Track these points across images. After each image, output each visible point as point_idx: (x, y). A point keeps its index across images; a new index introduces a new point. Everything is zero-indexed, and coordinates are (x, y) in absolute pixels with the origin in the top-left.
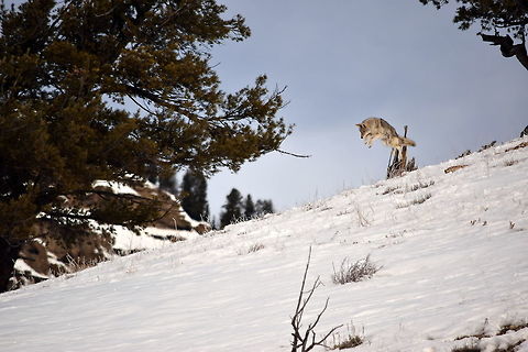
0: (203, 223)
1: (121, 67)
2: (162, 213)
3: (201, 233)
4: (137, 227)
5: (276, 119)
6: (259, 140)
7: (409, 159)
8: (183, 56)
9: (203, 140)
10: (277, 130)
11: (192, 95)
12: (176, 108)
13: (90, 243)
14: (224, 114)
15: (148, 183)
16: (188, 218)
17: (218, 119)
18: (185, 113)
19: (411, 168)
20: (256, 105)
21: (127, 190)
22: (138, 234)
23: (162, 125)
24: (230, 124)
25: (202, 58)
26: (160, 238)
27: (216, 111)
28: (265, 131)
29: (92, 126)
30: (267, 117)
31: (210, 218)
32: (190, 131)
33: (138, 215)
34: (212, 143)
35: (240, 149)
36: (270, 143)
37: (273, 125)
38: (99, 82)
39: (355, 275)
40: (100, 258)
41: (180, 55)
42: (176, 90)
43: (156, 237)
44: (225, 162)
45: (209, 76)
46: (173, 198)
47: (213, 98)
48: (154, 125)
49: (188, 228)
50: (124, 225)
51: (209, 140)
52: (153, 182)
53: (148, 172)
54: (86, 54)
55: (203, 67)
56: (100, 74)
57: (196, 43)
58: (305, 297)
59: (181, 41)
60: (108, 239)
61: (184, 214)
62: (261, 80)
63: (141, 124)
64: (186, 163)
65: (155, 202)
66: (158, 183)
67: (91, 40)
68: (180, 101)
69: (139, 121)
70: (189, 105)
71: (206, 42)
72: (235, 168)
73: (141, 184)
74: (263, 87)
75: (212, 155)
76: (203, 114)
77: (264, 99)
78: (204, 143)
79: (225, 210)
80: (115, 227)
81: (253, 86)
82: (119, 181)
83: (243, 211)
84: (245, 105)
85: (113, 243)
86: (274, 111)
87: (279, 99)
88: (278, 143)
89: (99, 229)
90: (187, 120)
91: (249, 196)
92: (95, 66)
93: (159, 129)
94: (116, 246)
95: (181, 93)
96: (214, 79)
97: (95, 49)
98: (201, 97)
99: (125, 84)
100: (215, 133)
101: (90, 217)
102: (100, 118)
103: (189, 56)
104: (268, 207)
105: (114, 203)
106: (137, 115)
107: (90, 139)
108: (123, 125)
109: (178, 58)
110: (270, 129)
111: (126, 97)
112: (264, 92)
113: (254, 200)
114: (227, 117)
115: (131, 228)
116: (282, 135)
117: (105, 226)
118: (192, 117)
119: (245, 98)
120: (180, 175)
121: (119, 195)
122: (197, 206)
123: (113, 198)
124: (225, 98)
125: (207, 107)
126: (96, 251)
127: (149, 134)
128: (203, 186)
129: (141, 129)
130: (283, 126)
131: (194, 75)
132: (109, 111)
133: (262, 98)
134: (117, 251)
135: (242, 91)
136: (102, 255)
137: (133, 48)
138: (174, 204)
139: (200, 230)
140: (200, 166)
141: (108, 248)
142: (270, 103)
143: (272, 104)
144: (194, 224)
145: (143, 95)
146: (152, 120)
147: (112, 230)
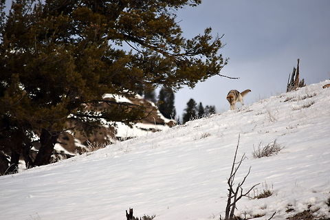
0: (172, 120)
1: (120, 23)
2: (146, 114)
3: (171, 127)
4: (130, 123)
5: (217, 55)
6: (207, 68)
7: (300, 80)
8: (159, 16)
9: (172, 68)
10: (218, 62)
11: (165, 40)
12: (155, 49)
13: (101, 133)
14: (185, 52)
15: (137, 95)
16: (162, 117)
17: (181, 55)
18: (161, 51)
19: (302, 85)
20: (204, 46)
21: (124, 100)
22: (132, 127)
23: (146, 59)
24: (189, 58)
25: (171, 17)
26: (145, 130)
27: (179, 50)
28: (210, 62)
29: (102, 60)
30: (212, 54)
31: (177, 117)
32: (163, 63)
33: (132, 115)
34: (177, 70)
35: (195, 74)
36: (214, 70)
37: (215, 59)
38: (106, 32)
39: (267, 153)
40: (107, 142)
41: (157, 15)
42: (154, 37)
43: (142, 129)
44: (185, 82)
45: (176, 28)
46: (153, 104)
47: (178, 42)
48: (141, 59)
49: (162, 123)
50: (123, 122)
51: (175, 68)
52: (141, 95)
53: (138, 89)
54: (99, 15)
55: (171, 23)
56: (107, 27)
57: (167, 8)
58: (236, 166)
59: (158, 6)
60: (112, 131)
61: (160, 114)
62: (208, 31)
63: (133, 59)
64: (161, 83)
65: (142, 107)
66: (143, 96)
67: (102, 6)
68: (157, 44)
69: (132, 56)
70: (163, 46)
71: (174, 7)
72: (192, 86)
73: (133, 96)
74: (209, 35)
75: (177, 77)
76: (171, 52)
77: (210, 43)
78: (172, 70)
79: (186, 112)
80: (117, 123)
81: (203, 34)
82: (119, 94)
83: (197, 113)
84: (198, 46)
85: (116, 133)
86: (216, 50)
87: (219, 42)
88: (219, 70)
89: (107, 124)
90: (162, 56)
91: (201, 103)
92: (104, 22)
93: (144, 62)
94: (117, 135)
95: (158, 39)
96: (179, 30)
97: (104, 12)
98: (170, 41)
99: (123, 34)
100: (179, 64)
101: (101, 117)
102: (107, 54)
103: (163, 16)
104: (212, 110)
105: (117, 108)
106: (130, 53)
107: (101, 68)
108: (122, 59)
109: (156, 17)
110: (214, 61)
111: (124, 42)
112: (210, 38)
113: (204, 106)
114: (186, 54)
115: (127, 123)
116: (221, 65)
117: (111, 123)
118: (165, 54)
119: (198, 42)
120: (158, 90)
121: (120, 103)
122: (168, 110)
123: (116, 105)
124: (186, 42)
125: (174, 48)
126: (105, 138)
127: (138, 65)
128: (172, 97)
129: (133, 62)
130: (222, 59)
131: (166, 28)
132: (113, 51)
133: (209, 42)
134: (118, 138)
135: (196, 38)
136: (109, 141)
137: (128, 11)
138: (154, 108)
139: (170, 125)
140: (170, 85)
141: (113, 136)
142: (214, 45)
143: (215, 46)
144: (167, 121)
145: (134, 40)
146: (140, 56)
147: (115, 125)
